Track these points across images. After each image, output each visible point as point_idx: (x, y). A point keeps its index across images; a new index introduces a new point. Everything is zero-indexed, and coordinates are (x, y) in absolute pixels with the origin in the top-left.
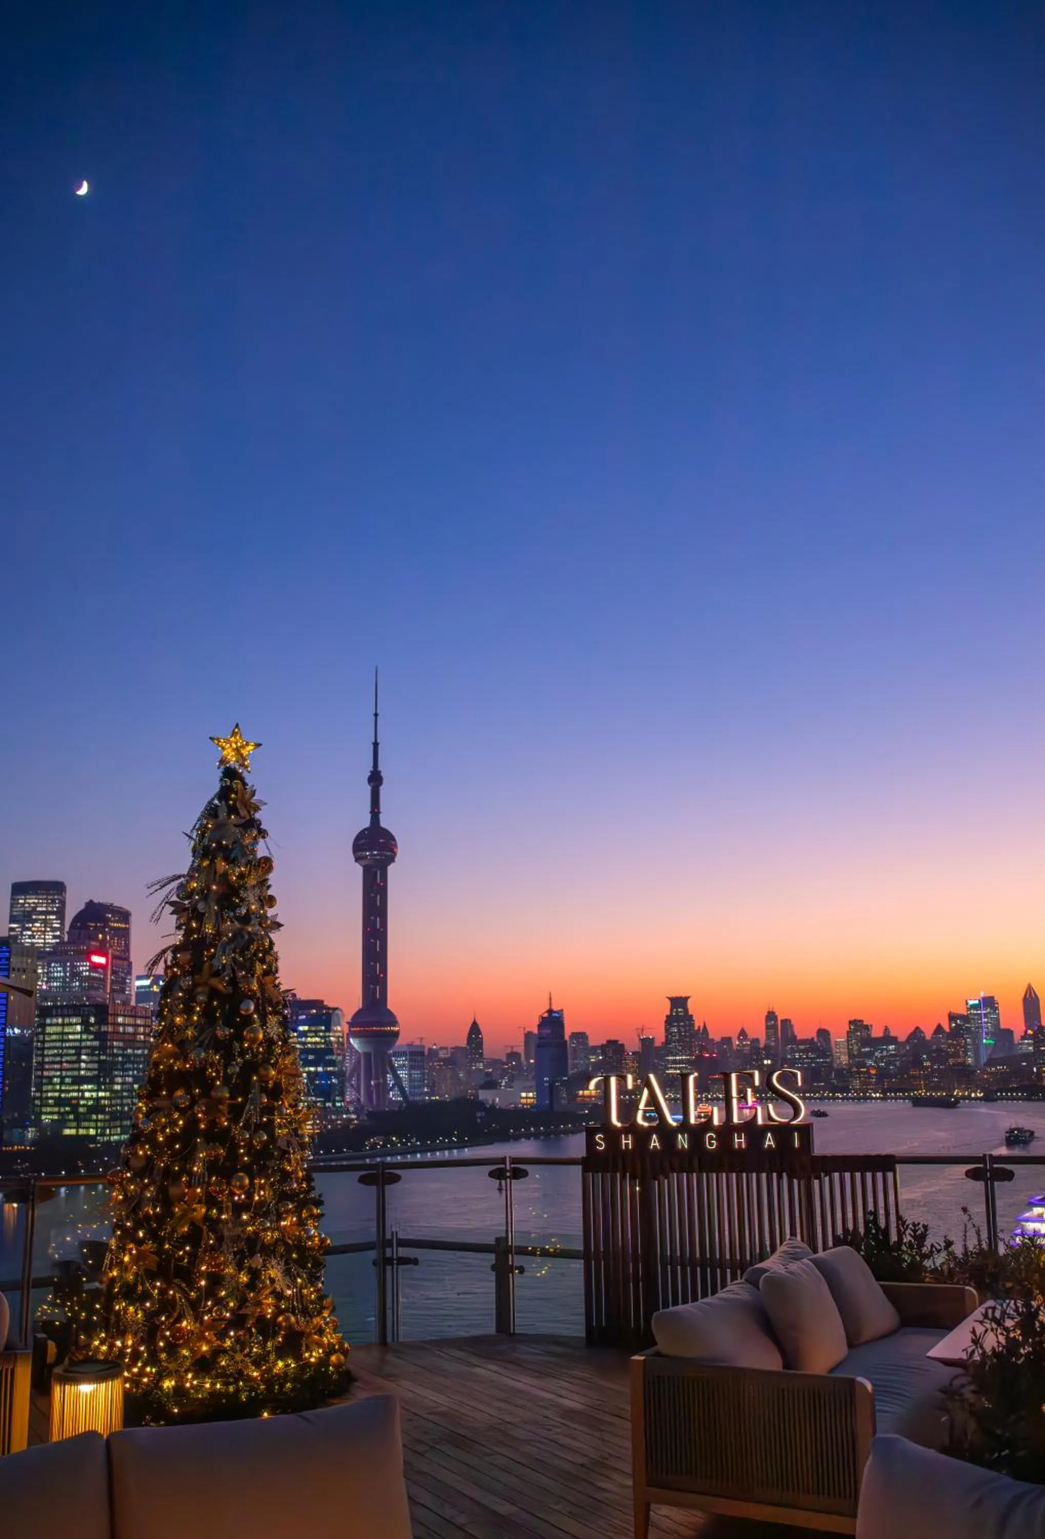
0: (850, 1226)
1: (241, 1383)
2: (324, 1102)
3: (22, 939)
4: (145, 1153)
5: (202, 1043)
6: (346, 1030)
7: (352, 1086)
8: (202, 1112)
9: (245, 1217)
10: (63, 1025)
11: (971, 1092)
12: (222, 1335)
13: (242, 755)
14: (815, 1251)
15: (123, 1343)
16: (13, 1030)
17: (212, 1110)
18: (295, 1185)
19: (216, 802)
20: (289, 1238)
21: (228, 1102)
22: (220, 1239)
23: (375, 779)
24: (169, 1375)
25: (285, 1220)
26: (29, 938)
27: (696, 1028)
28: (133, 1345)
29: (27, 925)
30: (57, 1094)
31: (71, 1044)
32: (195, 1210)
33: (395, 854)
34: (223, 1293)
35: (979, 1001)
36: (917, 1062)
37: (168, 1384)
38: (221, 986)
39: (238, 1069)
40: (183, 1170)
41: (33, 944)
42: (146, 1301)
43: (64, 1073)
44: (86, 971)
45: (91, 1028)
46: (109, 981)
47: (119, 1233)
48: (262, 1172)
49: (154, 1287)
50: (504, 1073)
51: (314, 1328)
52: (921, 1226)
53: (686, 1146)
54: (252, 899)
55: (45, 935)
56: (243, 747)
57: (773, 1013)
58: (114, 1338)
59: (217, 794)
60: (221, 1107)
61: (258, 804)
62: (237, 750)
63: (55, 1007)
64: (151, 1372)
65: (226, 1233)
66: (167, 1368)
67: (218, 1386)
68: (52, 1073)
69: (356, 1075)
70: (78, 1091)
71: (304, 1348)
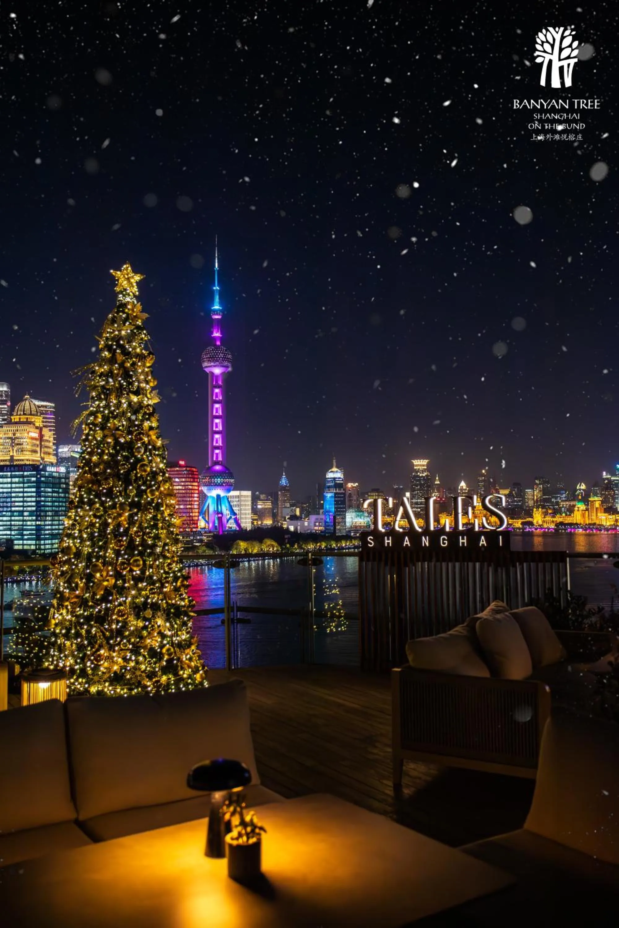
0: (534, 596)
1: (140, 689)
9: (140, 585)
10: (11, 477)
13: (131, 283)
24: (94, 684)
30: (8, 522)
34: (127, 633)
37: (93, 689)
42: (78, 638)
43: (13, 509)
49: (83, 629)
50: (303, 510)
52: (583, 597)
53: (428, 545)
56: (132, 277)
62: (128, 279)
63: (5, 465)
64: (82, 682)
66: (92, 679)
67: (125, 691)
68: (5, 509)
70: (23, 520)
71: (179, 668)
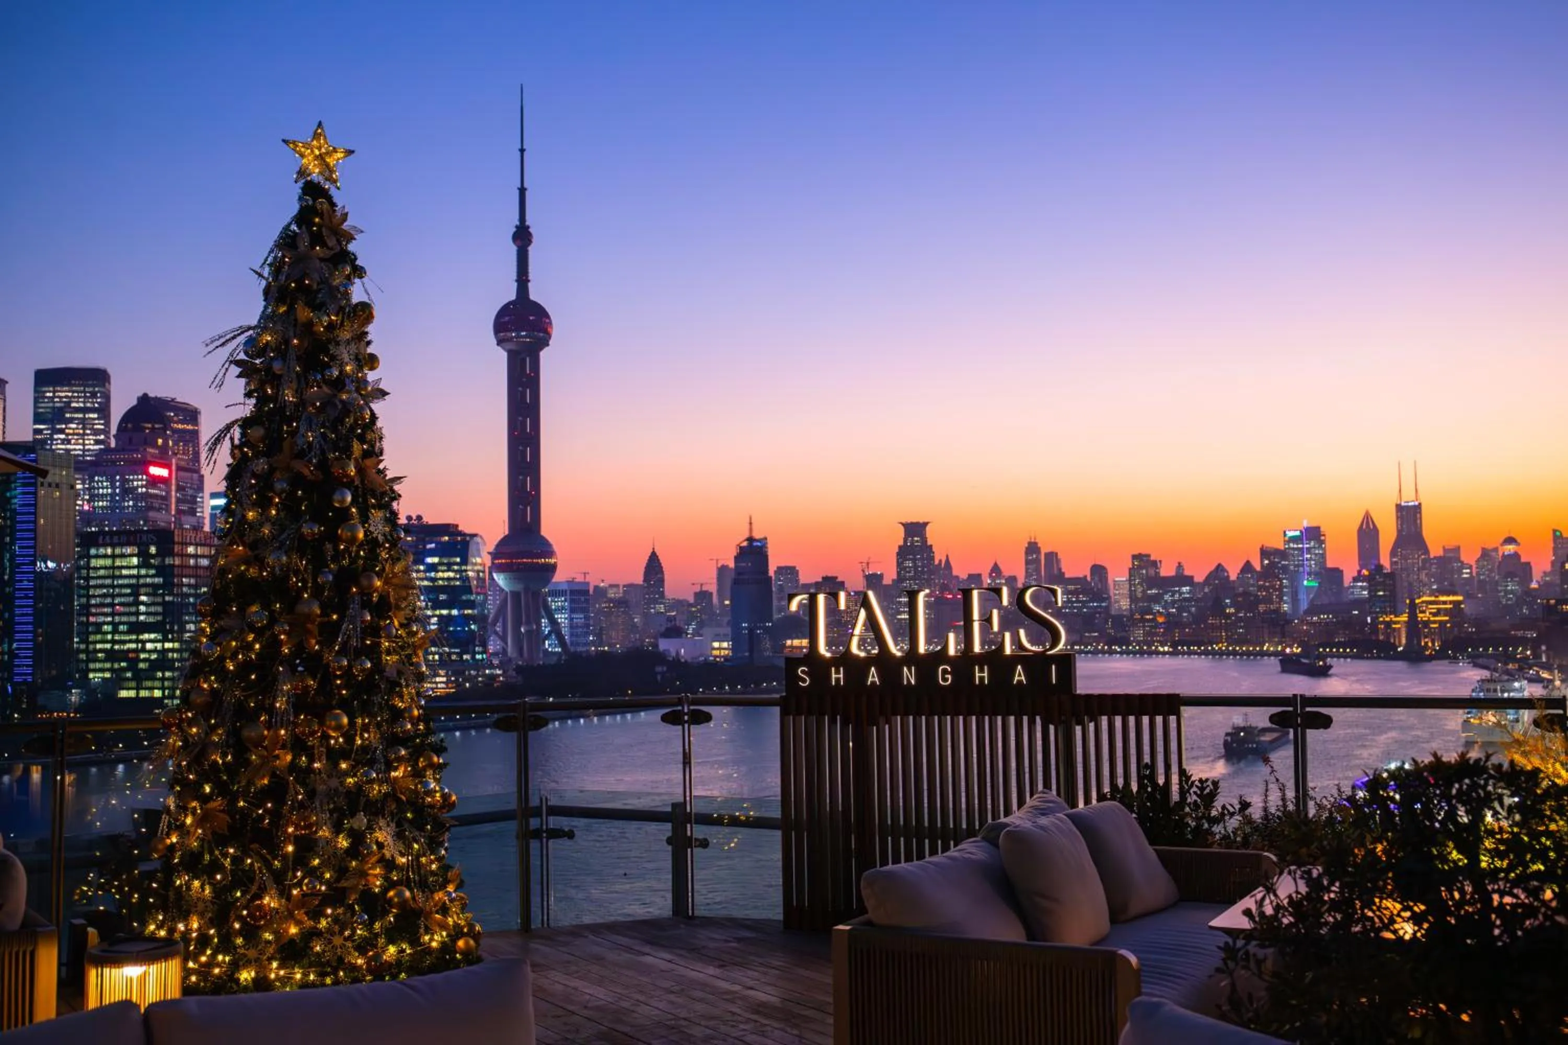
0: (1120, 782)
1: (341, 974)
2: (460, 655)
3: (52, 444)
4: (210, 686)
5: (282, 544)
6: (488, 563)
7: (496, 633)
8: (285, 632)
9: (344, 766)
10: (113, 556)
11: (1285, 647)
12: (317, 914)
13: (327, 165)
14: (1074, 805)
15: (186, 926)
16: (45, 563)
17: (299, 627)
18: (409, 726)
19: (294, 227)
20: (401, 793)
21: (318, 619)
22: (311, 794)
23: (522, 236)
24: (247, 964)
25: (396, 769)
26: (63, 443)
27: (937, 562)
28: (199, 929)
29: (58, 427)
30: (108, 646)
31: (126, 581)
32: (277, 757)
33: (549, 336)
34: (317, 862)
35: (1301, 532)
36: (1217, 608)
37: (246, 976)
38: (308, 471)
39: (331, 578)
40: (261, 708)
41: (68, 451)
42: (216, 873)
43: (117, 619)
44: (142, 487)
45: (152, 561)
46: (173, 500)
47: (178, 789)
48: (366, 710)
49: (225, 855)
50: (692, 617)
51: (435, 906)
52: (1209, 783)
53: (913, 682)
54: (346, 357)
55: (84, 440)
56: (328, 153)
57: (1036, 543)
58: (175, 920)
59: (295, 216)
60: (309, 626)
61: (352, 232)
62: (321, 157)
63: (101, 533)
64: (224, 961)
65: (321, 788)
66: (245, 955)
67: (312, 977)
68: (101, 619)
69: (501, 620)
70: (137, 641)
71: (422, 931)
